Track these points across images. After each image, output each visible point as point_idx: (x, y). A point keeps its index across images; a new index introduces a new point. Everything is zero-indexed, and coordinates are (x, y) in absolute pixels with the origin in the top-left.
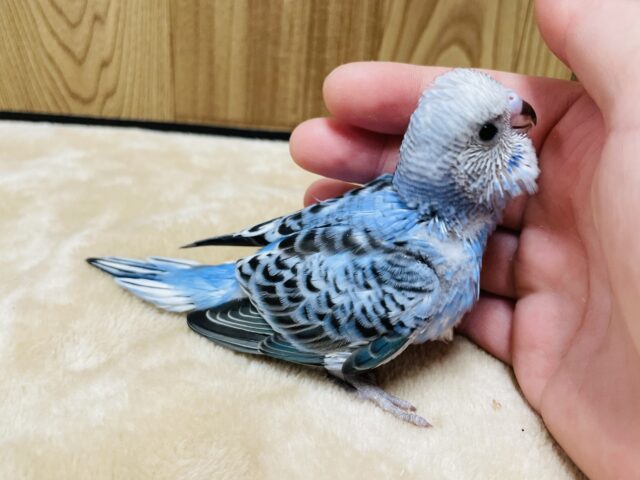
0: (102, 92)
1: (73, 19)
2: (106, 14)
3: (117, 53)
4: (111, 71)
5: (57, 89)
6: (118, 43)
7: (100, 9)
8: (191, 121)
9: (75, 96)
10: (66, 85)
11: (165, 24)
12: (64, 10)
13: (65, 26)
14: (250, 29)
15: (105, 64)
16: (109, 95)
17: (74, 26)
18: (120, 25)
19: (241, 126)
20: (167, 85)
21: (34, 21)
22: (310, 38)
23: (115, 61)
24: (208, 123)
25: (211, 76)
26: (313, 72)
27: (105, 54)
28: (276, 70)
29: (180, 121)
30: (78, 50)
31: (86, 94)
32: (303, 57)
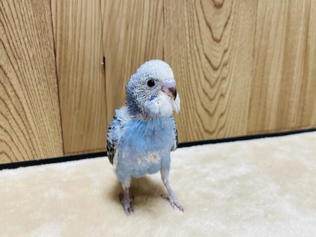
0: (219, 127)
1: (211, 97)
2: (226, 93)
3: (228, 109)
4: (224, 117)
5: (199, 129)
6: (228, 105)
7: (224, 91)
8: (254, 134)
9: (206, 131)
10: (203, 127)
11: (249, 94)
12: (208, 94)
13: (208, 100)
14: (281, 91)
15: (222, 115)
16: (222, 128)
17: (211, 100)
18: (231, 97)
19: (273, 132)
20: (246, 120)
21: (195, 100)
22: (301, 91)
23: (226, 113)
24: (261, 133)
25: (264, 113)
26: (301, 104)
27: (223, 111)
28: (288, 106)
29: (249, 134)
30: (211, 111)
31: (211, 130)
32: (298, 99)
